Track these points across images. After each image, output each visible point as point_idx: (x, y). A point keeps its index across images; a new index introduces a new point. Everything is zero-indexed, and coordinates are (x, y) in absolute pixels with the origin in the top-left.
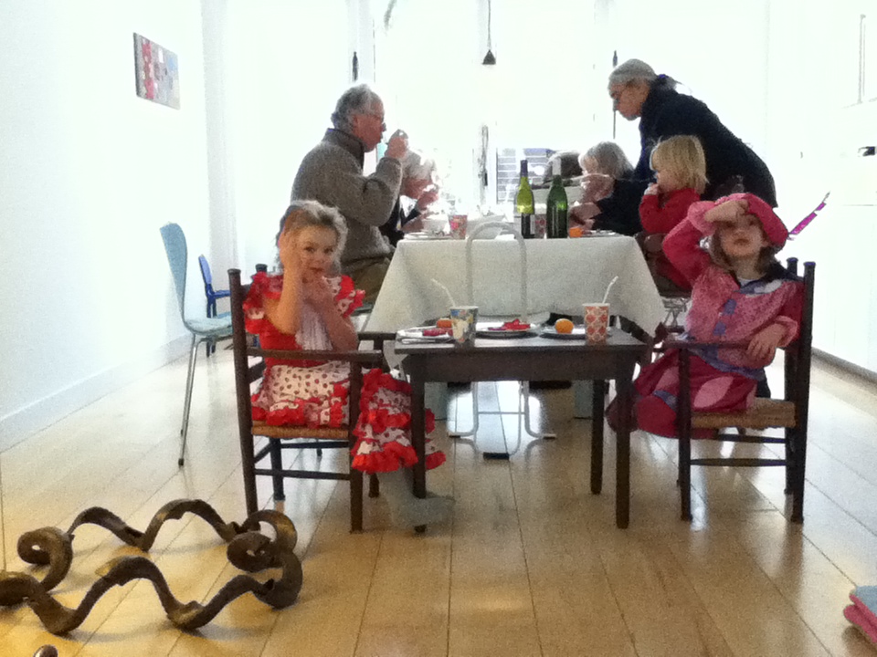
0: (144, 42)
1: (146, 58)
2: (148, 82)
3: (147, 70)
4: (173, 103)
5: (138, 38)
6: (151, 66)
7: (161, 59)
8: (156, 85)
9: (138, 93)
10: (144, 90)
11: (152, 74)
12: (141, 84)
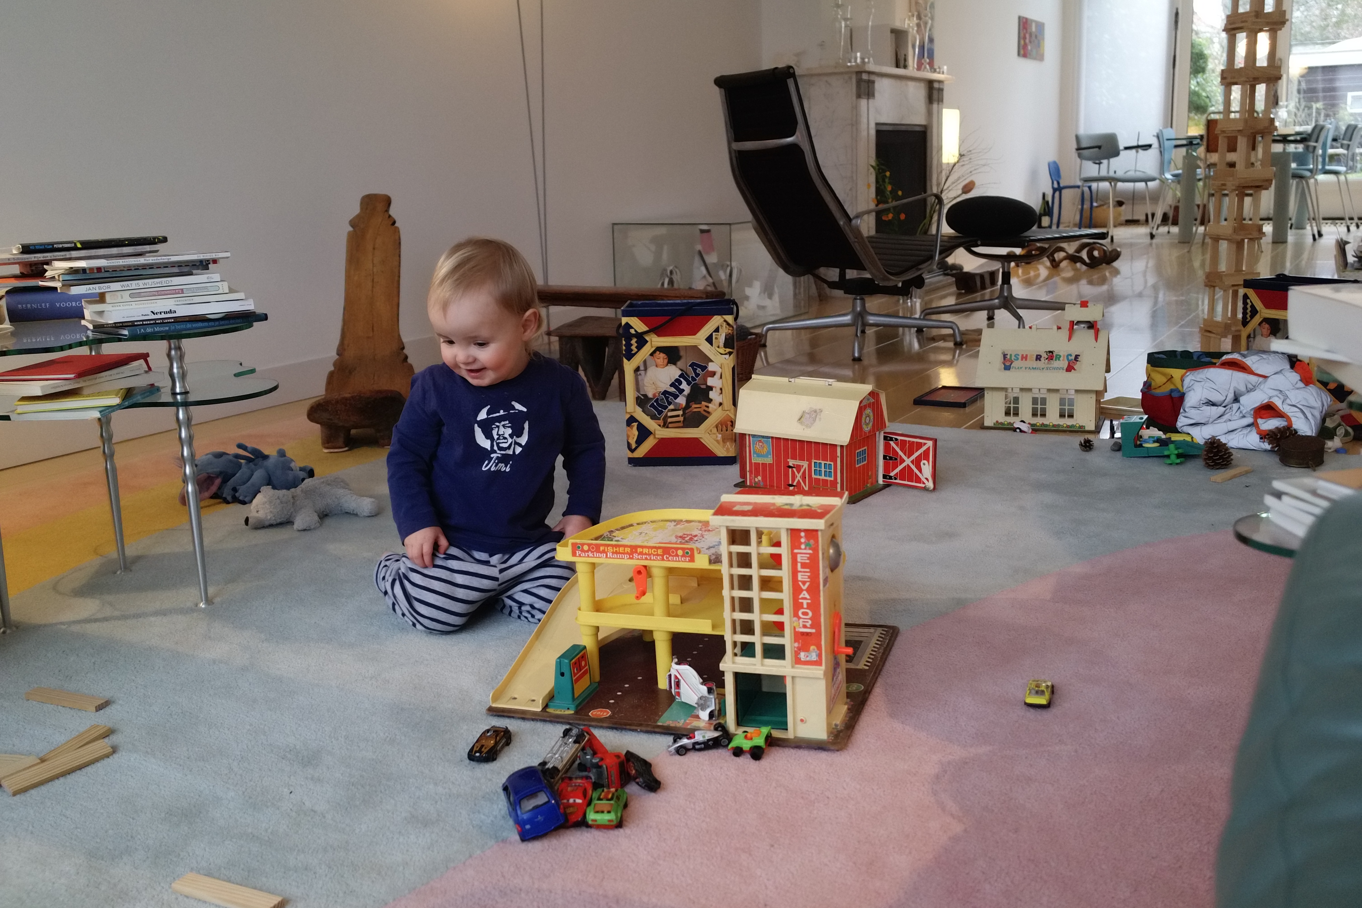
0: (1024, 20)
1: (1025, 31)
2: (1025, 46)
3: (1025, 38)
4: (1040, 58)
5: (1021, 19)
6: (1027, 36)
7: (1034, 29)
8: (1029, 48)
9: (1019, 55)
10: (1022, 52)
11: (1027, 41)
12: (1021, 47)
